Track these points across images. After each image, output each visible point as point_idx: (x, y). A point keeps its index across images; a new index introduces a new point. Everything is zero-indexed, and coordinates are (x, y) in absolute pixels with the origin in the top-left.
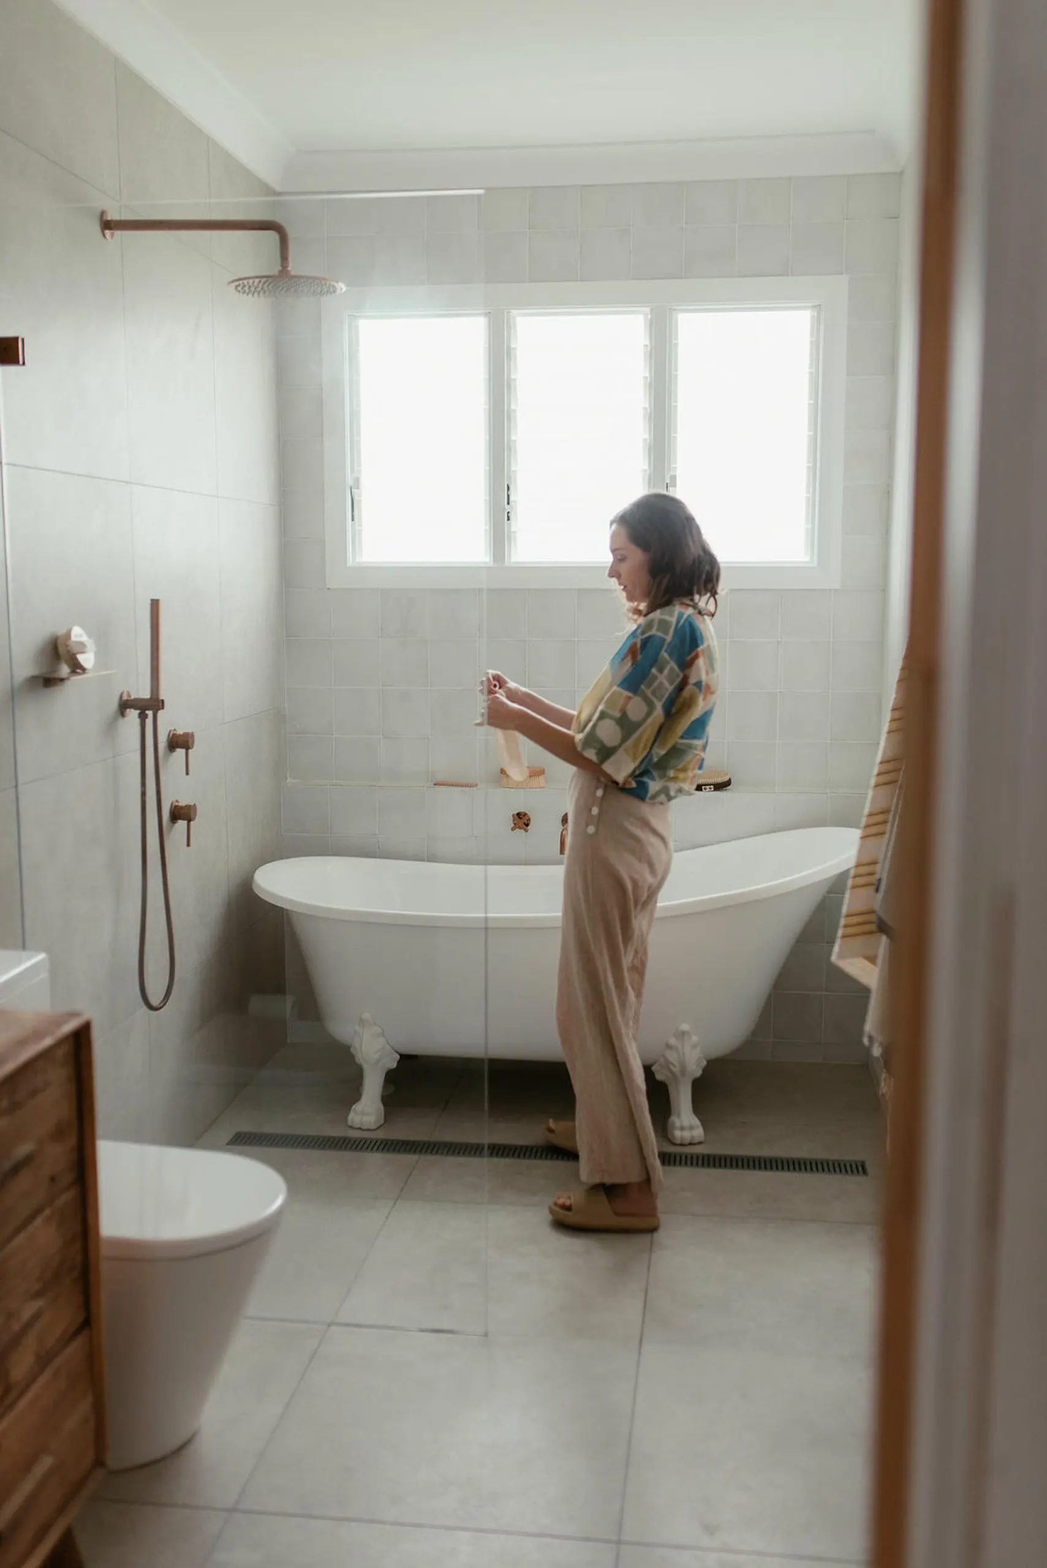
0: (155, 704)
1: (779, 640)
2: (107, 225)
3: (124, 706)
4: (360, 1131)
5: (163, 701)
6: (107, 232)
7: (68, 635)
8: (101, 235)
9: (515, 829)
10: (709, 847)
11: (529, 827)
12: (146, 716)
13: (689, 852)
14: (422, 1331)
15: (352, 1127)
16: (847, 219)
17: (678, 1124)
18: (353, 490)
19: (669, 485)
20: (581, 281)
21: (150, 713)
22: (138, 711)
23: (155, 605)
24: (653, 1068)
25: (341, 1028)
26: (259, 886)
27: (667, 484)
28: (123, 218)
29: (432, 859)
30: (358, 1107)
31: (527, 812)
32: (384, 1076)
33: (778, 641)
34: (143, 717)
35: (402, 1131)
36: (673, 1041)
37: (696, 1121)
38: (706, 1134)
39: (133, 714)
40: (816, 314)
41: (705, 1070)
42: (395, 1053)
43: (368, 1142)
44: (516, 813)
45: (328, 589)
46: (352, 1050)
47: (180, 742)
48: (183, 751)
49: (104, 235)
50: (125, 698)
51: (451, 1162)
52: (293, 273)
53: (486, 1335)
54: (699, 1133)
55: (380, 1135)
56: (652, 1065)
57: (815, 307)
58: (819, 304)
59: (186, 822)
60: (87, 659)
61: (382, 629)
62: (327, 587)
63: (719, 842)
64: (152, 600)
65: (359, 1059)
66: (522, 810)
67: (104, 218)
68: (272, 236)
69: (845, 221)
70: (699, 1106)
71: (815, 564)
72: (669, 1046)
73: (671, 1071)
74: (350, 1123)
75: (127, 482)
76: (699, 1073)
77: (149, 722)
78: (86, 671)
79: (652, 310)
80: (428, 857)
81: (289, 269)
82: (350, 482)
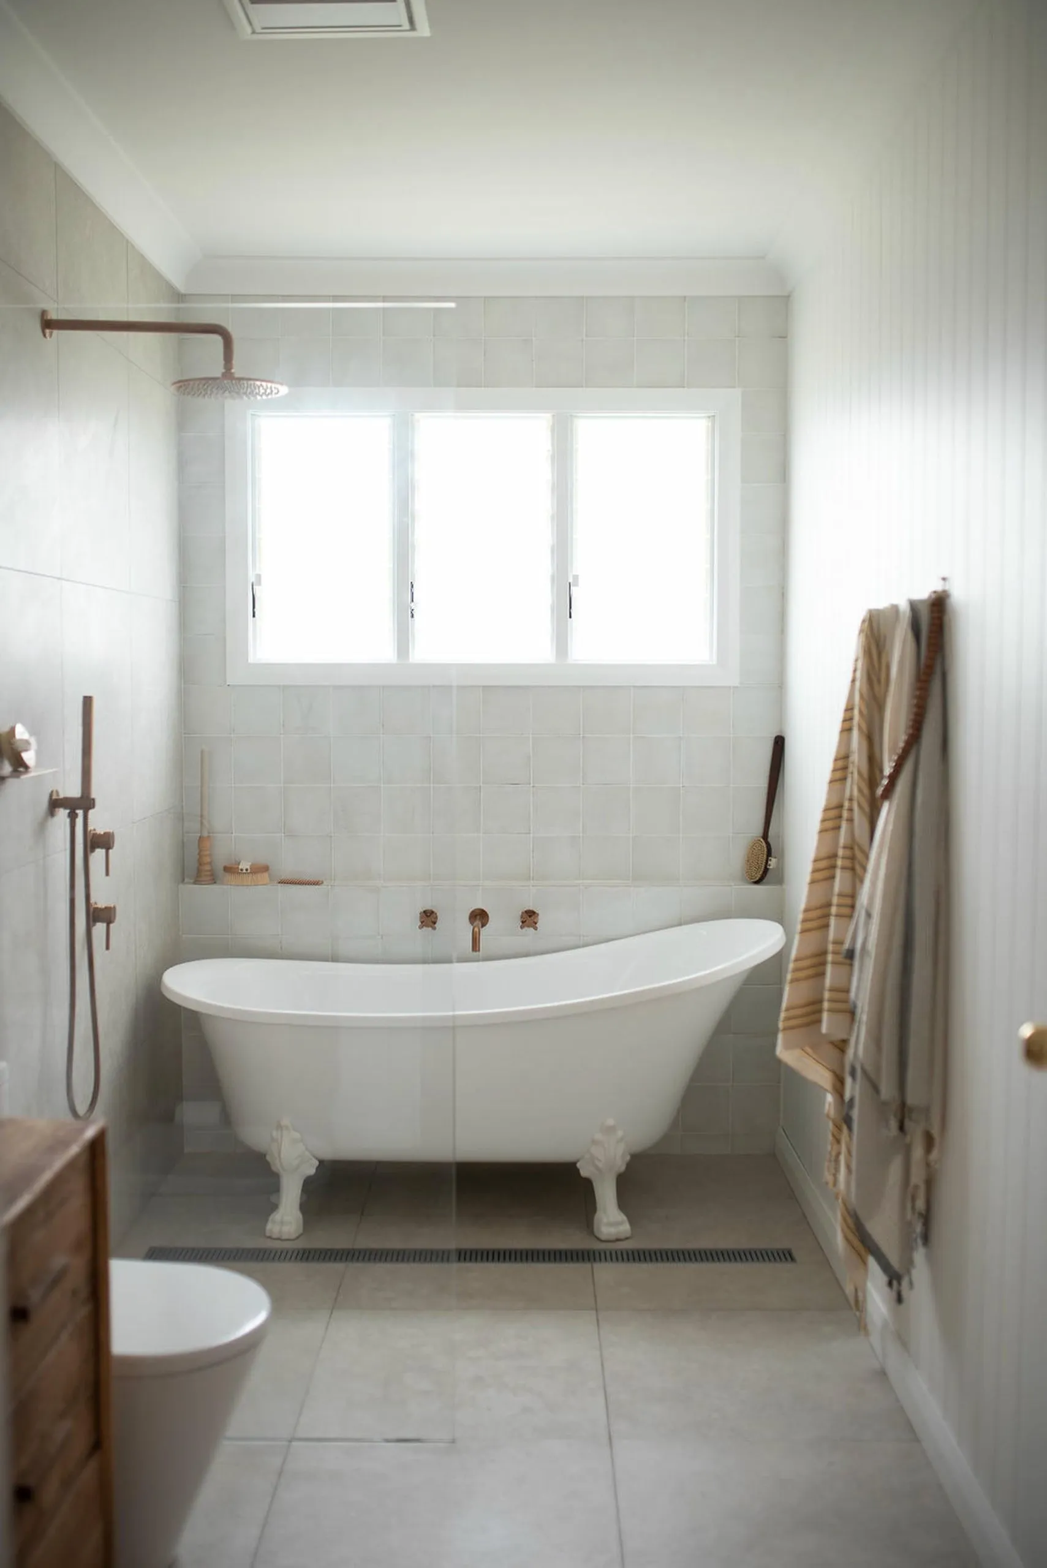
0: (86, 802)
1: (681, 735)
2: (48, 324)
3: (55, 804)
4: (279, 1242)
5: (93, 800)
6: (47, 331)
7: (12, 731)
8: (41, 334)
9: (422, 927)
10: (623, 940)
11: (436, 925)
12: (76, 815)
13: (603, 945)
14: (387, 1441)
15: (270, 1237)
16: (738, 337)
17: (605, 1220)
18: (254, 587)
19: (571, 584)
20: (485, 387)
21: (80, 812)
22: (68, 811)
23: (88, 702)
24: (578, 1165)
25: (255, 1136)
26: (168, 989)
27: (570, 584)
28: (60, 318)
29: (335, 959)
30: (277, 1216)
31: (434, 910)
32: (302, 1182)
33: (680, 737)
34: (73, 817)
35: (323, 1240)
36: (598, 1136)
37: (621, 1217)
38: (632, 1229)
39: (62, 814)
40: (710, 424)
41: (629, 1165)
42: (313, 1159)
43: (290, 1253)
44: (422, 911)
45: (228, 685)
46: (268, 1158)
47: (102, 842)
48: (103, 851)
49: (45, 335)
50: (54, 797)
51: (380, 1269)
52: (236, 376)
53: (453, 1441)
54: (625, 1228)
55: (300, 1245)
56: (578, 1161)
57: (709, 417)
58: (713, 414)
59: (105, 925)
60: (28, 757)
61: (283, 725)
62: (228, 684)
63: (626, 937)
64: (85, 698)
65: (276, 1166)
66: (428, 907)
67: (45, 318)
68: (217, 339)
69: (737, 338)
70: (623, 1203)
71: (715, 662)
72: (594, 1142)
73: (597, 1168)
74: (268, 1234)
75: (59, 579)
76: (623, 1168)
77: (79, 821)
78: (30, 770)
79: (554, 416)
80: (332, 957)
81: (233, 371)
82: (252, 578)
